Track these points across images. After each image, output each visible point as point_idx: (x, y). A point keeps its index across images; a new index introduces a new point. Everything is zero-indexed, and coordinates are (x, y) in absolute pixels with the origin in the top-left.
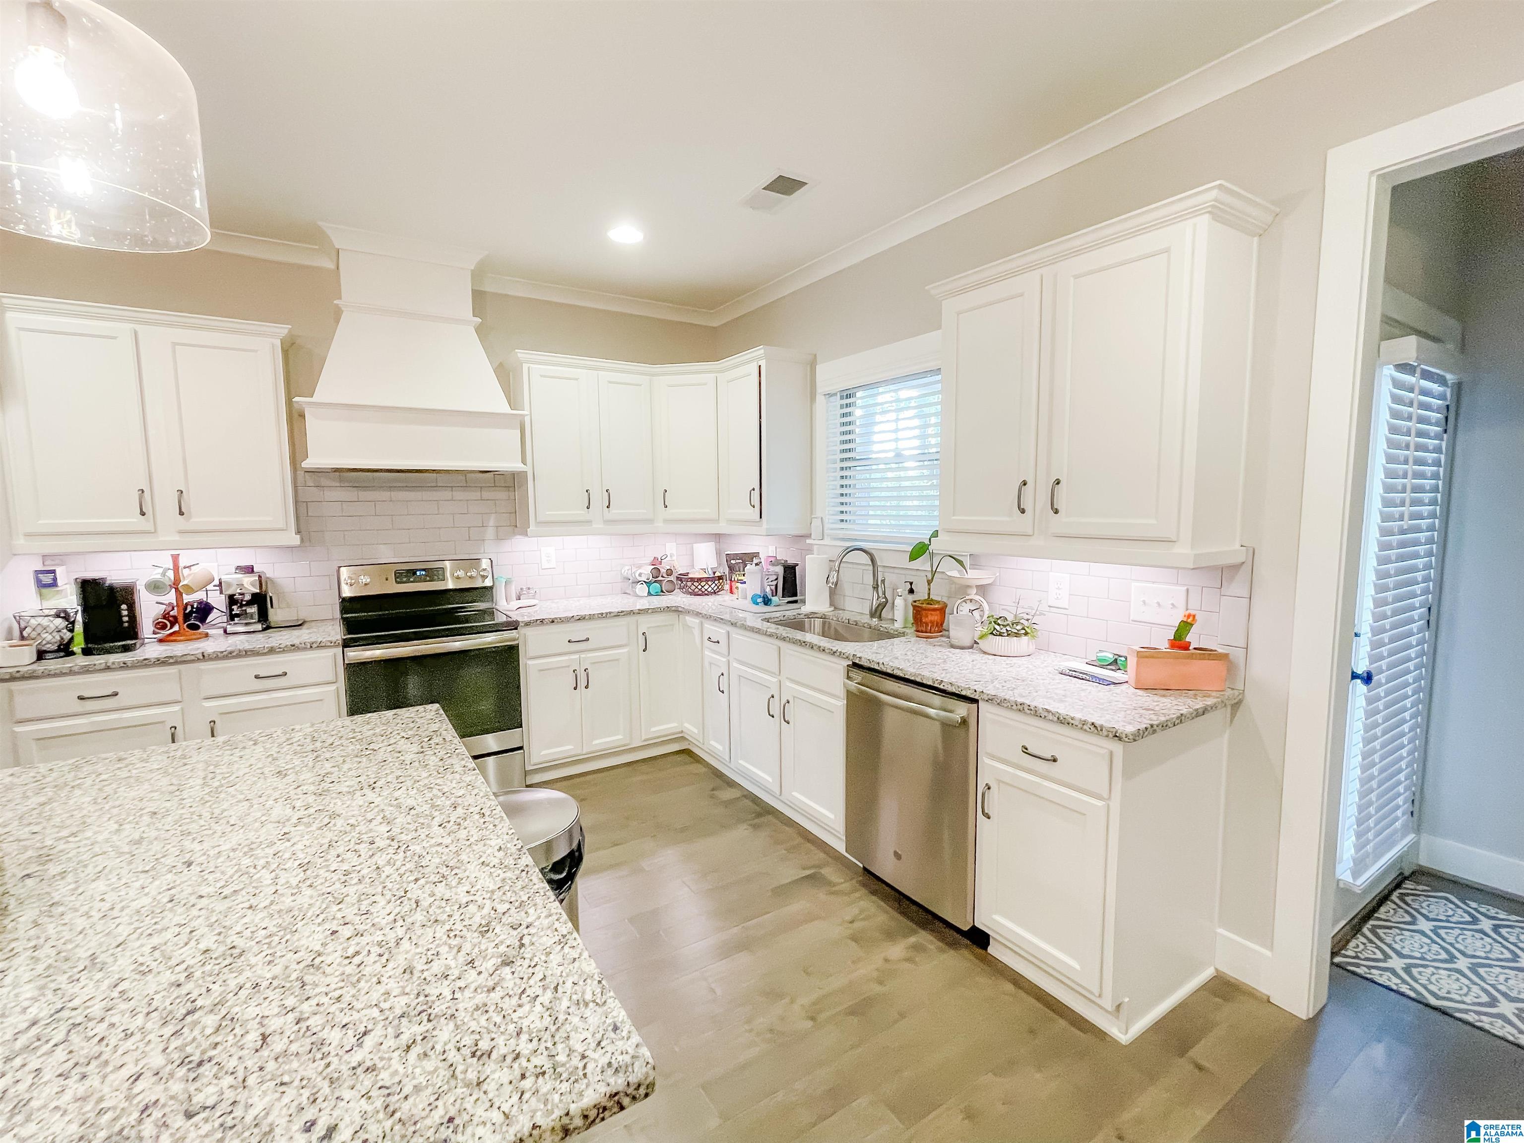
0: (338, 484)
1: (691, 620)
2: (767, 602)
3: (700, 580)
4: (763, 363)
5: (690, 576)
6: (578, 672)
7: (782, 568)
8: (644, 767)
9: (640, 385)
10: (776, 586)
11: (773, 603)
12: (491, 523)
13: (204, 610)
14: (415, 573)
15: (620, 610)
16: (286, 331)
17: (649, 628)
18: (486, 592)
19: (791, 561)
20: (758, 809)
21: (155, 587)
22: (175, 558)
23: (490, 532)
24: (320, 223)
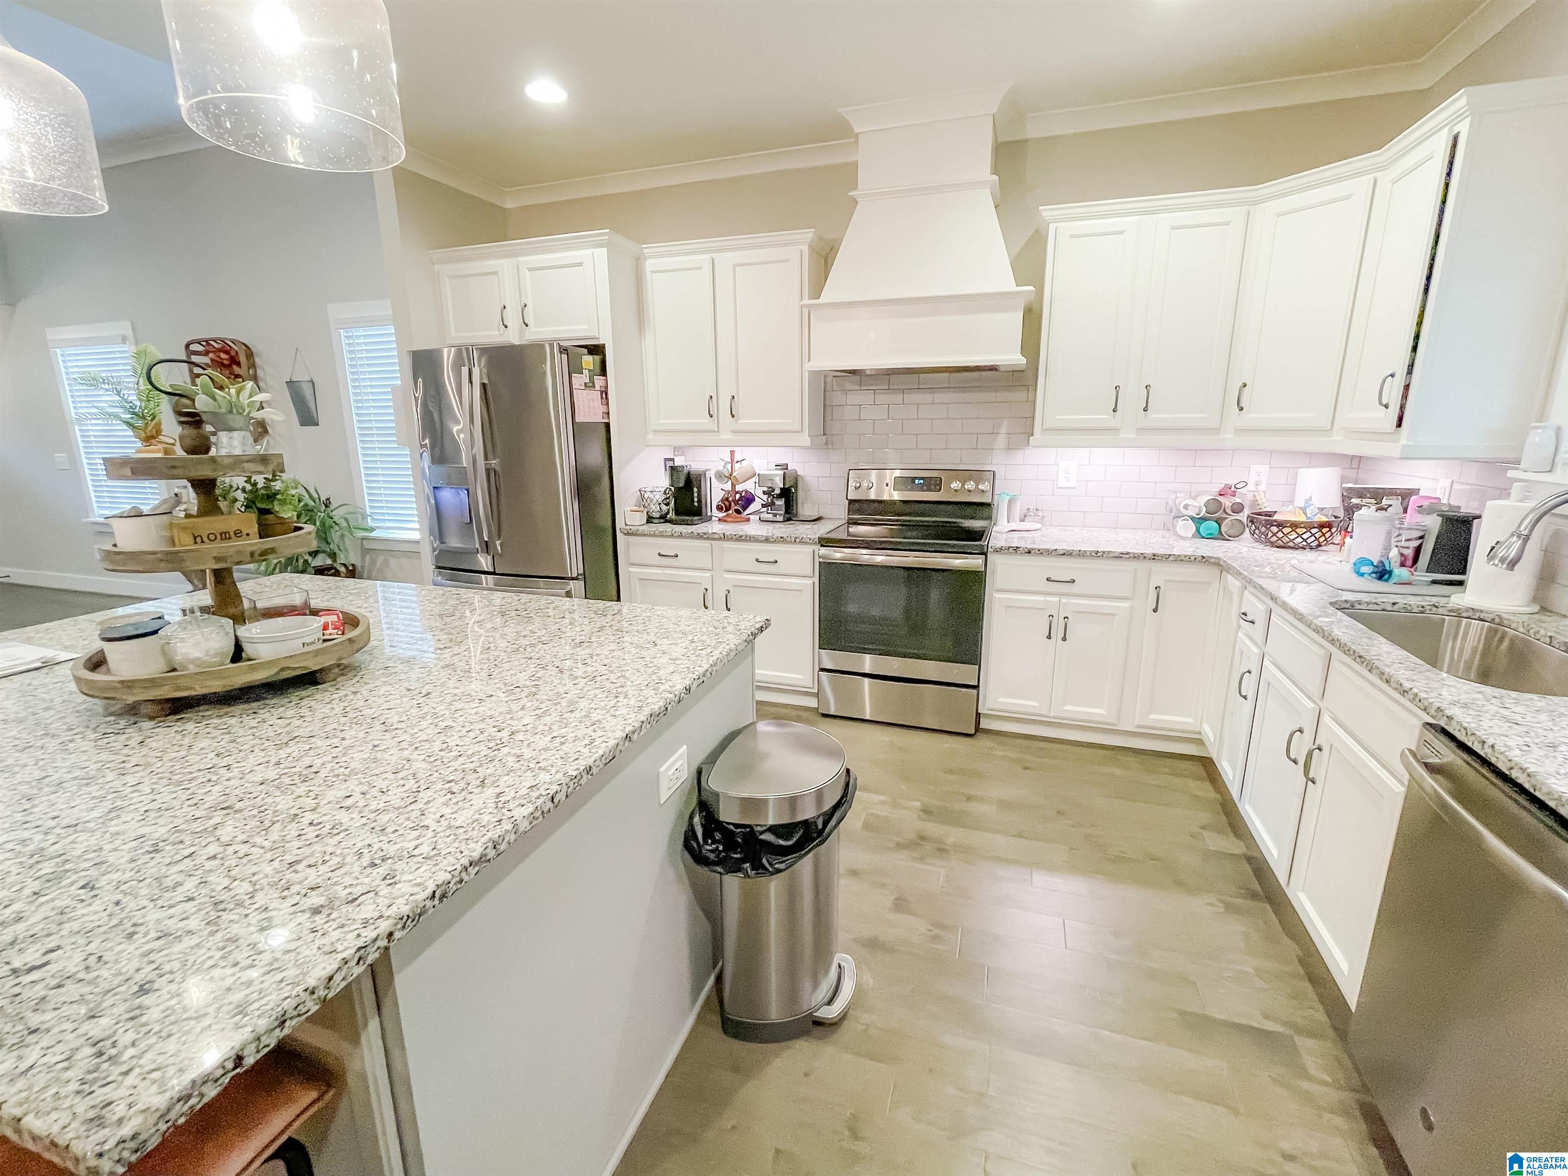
0: (858, 388)
1: (1233, 582)
2: (1382, 574)
3: (1294, 526)
4: (1464, 128)
5: (1276, 517)
6: (1055, 620)
7: (1440, 519)
8: (1131, 759)
9: (1228, 223)
10: (1418, 550)
11: (1394, 579)
12: (1004, 430)
13: (748, 500)
14: (913, 482)
15: (1124, 551)
16: (811, 235)
17: (1166, 581)
18: (983, 508)
19: (1467, 508)
20: (1258, 888)
21: (720, 476)
22: (732, 453)
23: (1001, 440)
24: (838, 110)
